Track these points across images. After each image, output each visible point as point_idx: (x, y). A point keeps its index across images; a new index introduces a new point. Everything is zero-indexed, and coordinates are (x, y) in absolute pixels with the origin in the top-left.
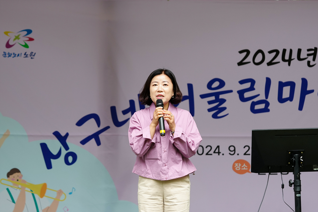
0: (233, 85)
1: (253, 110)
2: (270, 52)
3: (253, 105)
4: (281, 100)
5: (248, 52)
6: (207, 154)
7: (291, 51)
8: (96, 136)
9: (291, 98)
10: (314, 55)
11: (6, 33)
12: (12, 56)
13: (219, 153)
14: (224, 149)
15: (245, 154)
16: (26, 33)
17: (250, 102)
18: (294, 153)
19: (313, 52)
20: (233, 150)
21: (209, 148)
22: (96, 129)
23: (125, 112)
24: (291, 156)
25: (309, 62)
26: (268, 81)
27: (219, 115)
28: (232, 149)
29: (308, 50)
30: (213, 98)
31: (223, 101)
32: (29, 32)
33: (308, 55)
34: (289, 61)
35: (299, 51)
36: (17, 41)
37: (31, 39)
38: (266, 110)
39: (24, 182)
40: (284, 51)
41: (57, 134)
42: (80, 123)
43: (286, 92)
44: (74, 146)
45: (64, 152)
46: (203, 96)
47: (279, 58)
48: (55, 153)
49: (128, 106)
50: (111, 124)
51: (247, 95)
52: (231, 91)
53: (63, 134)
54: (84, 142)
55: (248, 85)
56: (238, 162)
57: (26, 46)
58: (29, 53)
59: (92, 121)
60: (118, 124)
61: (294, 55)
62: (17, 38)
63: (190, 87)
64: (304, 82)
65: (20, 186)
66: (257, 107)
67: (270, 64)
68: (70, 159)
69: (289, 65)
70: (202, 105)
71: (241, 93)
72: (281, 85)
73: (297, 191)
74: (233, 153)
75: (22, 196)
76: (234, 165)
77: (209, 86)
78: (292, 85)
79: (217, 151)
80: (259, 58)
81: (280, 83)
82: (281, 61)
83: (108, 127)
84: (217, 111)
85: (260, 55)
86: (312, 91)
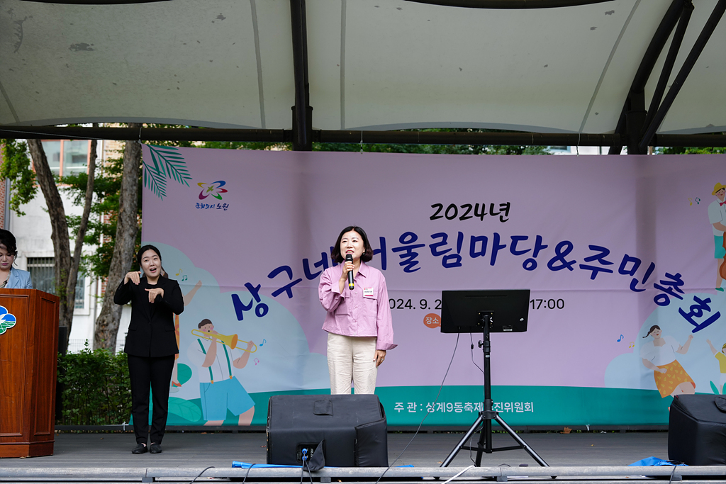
0: (425, 238)
1: (445, 265)
2: (463, 207)
3: (445, 259)
4: (473, 255)
5: (441, 206)
6: (398, 308)
7: (484, 205)
8: (288, 289)
9: (483, 253)
10: (507, 210)
11: (200, 184)
12: (206, 207)
13: (410, 307)
14: (415, 303)
15: (436, 308)
16: (219, 184)
17: (443, 256)
18: (483, 314)
19: (506, 207)
20: (424, 304)
21: (401, 302)
22: (288, 281)
23: (317, 265)
24: (481, 316)
25: (501, 217)
26: (461, 236)
27: (411, 269)
28: (423, 302)
29: (501, 205)
30: (405, 252)
31: (416, 255)
32: (223, 183)
33: (501, 210)
34: (482, 216)
35: (492, 205)
36: (210, 192)
37: (224, 191)
38: (458, 264)
39: (216, 333)
40: (477, 205)
41: (248, 286)
42: (272, 275)
43: (478, 247)
44: (265, 298)
46: (395, 250)
47: (472, 213)
48: (246, 304)
49: (320, 259)
50: (303, 276)
51: (439, 249)
52: (423, 245)
53: (255, 286)
54: (275, 294)
55: (440, 239)
56: (429, 315)
57: (219, 197)
58: (222, 205)
59: (285, 272)
60: (311, 277)
61: (487, 210)
62: (211, 189)
63: (383, 240)
64: (497, 237)
65: (211, 337)
66: (449, 261)
67: (462, 218)
68: (261, 310)
69: (482, 219)
70: (394, 259)
71: (433, 247)
72: (474, 240)
73: (487, 352)
74: (424, 307)
75: (213, 346)
76: (425, 319)
77: (402, 239)
78: (484, 239)
79: (408, 305)
80: (452, 211)
81: (472, 237)
82: (473, 215)
83: (300, 280)
84: (409, 264)
85: (453, 209)
86: (505, 246)
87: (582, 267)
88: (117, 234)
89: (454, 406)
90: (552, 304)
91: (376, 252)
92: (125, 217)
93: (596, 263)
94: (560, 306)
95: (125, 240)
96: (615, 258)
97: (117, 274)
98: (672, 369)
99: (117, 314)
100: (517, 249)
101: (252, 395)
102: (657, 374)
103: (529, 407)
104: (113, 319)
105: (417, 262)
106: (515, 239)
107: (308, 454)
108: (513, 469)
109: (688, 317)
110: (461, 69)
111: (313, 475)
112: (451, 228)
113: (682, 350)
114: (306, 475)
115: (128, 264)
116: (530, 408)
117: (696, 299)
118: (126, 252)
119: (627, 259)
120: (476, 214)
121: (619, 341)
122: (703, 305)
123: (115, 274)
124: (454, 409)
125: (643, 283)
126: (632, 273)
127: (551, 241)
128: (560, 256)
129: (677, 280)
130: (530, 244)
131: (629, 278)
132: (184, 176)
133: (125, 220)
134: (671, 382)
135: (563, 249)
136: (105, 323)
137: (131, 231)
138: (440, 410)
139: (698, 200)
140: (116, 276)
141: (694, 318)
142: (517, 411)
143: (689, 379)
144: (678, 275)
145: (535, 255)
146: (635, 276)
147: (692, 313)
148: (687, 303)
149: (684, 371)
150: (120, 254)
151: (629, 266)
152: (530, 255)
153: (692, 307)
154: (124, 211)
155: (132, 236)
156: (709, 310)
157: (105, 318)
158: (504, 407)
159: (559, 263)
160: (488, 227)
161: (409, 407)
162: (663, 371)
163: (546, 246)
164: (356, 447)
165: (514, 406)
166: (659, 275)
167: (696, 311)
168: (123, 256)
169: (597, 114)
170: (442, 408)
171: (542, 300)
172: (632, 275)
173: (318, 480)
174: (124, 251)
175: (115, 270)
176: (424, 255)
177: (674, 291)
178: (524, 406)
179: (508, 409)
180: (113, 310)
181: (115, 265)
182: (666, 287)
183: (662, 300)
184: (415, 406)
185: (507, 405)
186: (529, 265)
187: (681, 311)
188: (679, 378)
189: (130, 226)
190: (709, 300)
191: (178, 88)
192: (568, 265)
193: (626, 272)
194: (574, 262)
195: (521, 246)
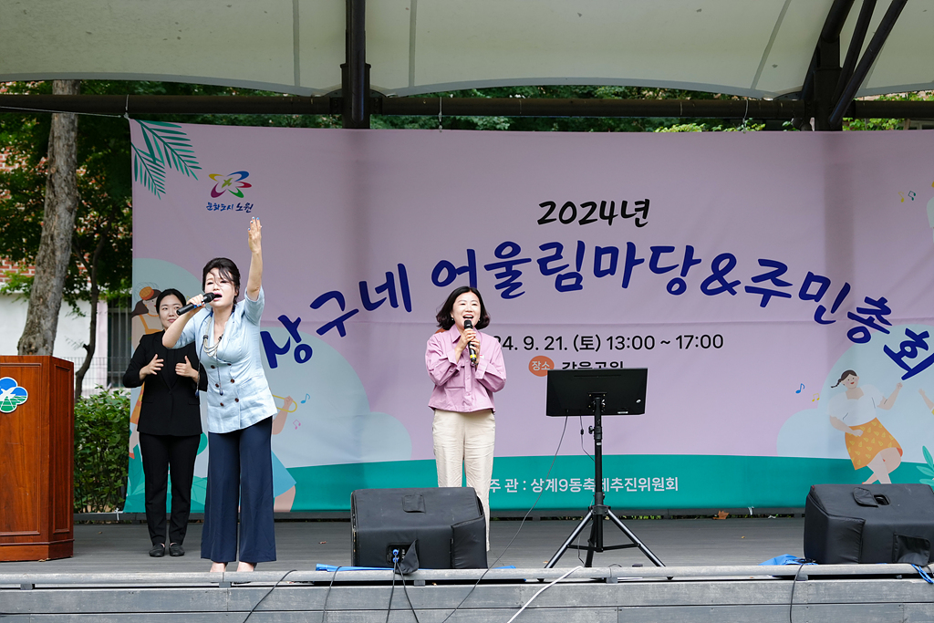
0: (531, 251)
1: (560, 288)
2: (583, 206)
3: (560, 279)
4: (599, 273)
5: (553, 205)
7: (613, 203)
8: (339, 323)
9: (612, 271)
10: (645, 210)
11: (212, 176)
12: (220, 208)
13: (510, 346)
14: (517, 342)
15: (546, 348)
16: (240, 176)
17: (555, 276)
18: (594, 396)
19: (643, 205)
20: (529, 343)
22: (339, 313)
23: (379, 290)
24: (592, 399)
25: (637, 220)
26: (581, 246)
27: (510, 294)
28: (529, 341)
29: (637, 203)
30: (503, 270)
31: (519, 273)
33: (637, 210)
34: (610, 218)
35: (625, 204)
36: (226, 187)
37: (247, 185)
38: (577, 287)
40: (604, 204)
41: (284, 319)
42: (317, 304)
43: (606, 261)
44: (308, 335)
45: (294, 345)
46: (489, 267)
47: (596, 214)
48: (281, 346)
49: (384, 281)
50: (361, 306)
51: (551, 265)
52: (529, 260)
53: (293, 320)
54: (321, 331)
55: (552, 252)
56: (536, 359)
57: (240, 195)
58: (243, 205)
59: (334, 302)
60: (370, 306)
61: (618, 210)
62: (227, 183)
63: (471, 254)
64: (631, 247)
66: (565, 283)
67: (583, 222)
68: (303, 354)
69: (610, 223)
70: (487, 280)
71: (543, 263)
72: (599, 252)
73: (598, 439)
74: (529, 347)
76: (531, 363)
77: (498, 253)
78: (614, 251)
79: (508, 344)
80: (568, 214)
81: (598, 249)
82: (598, 217)
83: (356, 311)
84: (509, 287)
85: (569, 211)
86: (642, 261)
87: (749, 289)
88: (46, 207)
89: (569, 483)
90: (706, 342)
91: (462, 270)
92: (59, 181)
93: (768, 285)
94: (718, 344)
95: (59, 217)
96: (795, 278)
97: (49, 270)
98: (869, 430)
99: (50, 333)
100: (660, 265)
101: (291, 471)
102: (849, 438)
103: (672, 484)
104: (45, 342)
105: (520, 284)
106: (657, 251)
107: (400, 555)
108: (625, 570)
109: (897, 358)
110: (580, 15)
111: (406, 578)
112: (567, 236)
113: (886, 403)
114: (398, 578)
115: (64, 255)
116: (674, 486)
117: (908, 332)
118: (62, 236)
119: (811, 278)
120: (602, 216)
121: (798, 392)
122: (918, 340)
123: (44, 271)
124: (569, 488)
125: (833, 311)
126: (817, 298)
127: (706, 254)
128: (718, 275)
129: (881, 308)
130: (677, 258)
131: (813, 305)
132: (190, 165)
133: (60, 186)
134: (870, 449)
135: (723, 265)
136: (33, 348)
137: (69, 203)
138: (550, 489)
139: (912, 195)
140: (46, 274)
141: (905, 359)
142: (655, 490)
143: (895, 444)
144: (883, 300)
145: (684, 274)
146: (822, 302)
147: (903, 353)
148: (896, 339)
149: (888, 434)
150: (52, 239)
151: (814, 288)
152: (676, 273)
153: (903, 345)
154: (57, 171)
155: (70, 210)
156: (926, 348)
157: (32, 340)
158: (638, 484)
159: (716, 285)
160: (618, 234)
161: (508, 486)
162: (858, 433)
163: (699, 261)
164: (452, 547)
165: (651, 482)
166: (855, 301)
167: (908, 349)
168: (58, 243)
169: (775, 66)
170: (552, 487)
171: (692, 337)
172: (817, 301)
173: (411, 583)
174: (59, 234)
175: (45, 265)
176: (529, 273)
177: (877, 322)
178: (665, 482)
179: (643, 487)
180: (45, 327)
181: (44, 257)
182: (866, 317)
183: (860, 335)
184: (516, 483)
185: (642, 481)
186: (676, 287)
187: (887, 349)
188: (881, 444)
189: (68, 194)
190: (926, 334)
191: (179, 38)
192: (729, 288)
193: (810, 297)
194: (737, 283)
195: (664, 260)
